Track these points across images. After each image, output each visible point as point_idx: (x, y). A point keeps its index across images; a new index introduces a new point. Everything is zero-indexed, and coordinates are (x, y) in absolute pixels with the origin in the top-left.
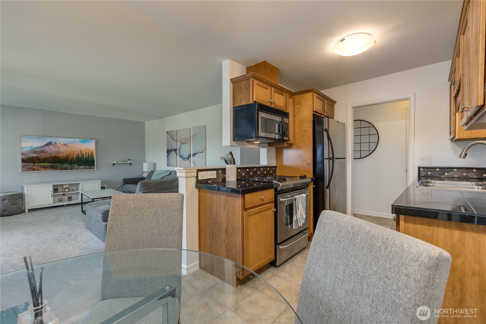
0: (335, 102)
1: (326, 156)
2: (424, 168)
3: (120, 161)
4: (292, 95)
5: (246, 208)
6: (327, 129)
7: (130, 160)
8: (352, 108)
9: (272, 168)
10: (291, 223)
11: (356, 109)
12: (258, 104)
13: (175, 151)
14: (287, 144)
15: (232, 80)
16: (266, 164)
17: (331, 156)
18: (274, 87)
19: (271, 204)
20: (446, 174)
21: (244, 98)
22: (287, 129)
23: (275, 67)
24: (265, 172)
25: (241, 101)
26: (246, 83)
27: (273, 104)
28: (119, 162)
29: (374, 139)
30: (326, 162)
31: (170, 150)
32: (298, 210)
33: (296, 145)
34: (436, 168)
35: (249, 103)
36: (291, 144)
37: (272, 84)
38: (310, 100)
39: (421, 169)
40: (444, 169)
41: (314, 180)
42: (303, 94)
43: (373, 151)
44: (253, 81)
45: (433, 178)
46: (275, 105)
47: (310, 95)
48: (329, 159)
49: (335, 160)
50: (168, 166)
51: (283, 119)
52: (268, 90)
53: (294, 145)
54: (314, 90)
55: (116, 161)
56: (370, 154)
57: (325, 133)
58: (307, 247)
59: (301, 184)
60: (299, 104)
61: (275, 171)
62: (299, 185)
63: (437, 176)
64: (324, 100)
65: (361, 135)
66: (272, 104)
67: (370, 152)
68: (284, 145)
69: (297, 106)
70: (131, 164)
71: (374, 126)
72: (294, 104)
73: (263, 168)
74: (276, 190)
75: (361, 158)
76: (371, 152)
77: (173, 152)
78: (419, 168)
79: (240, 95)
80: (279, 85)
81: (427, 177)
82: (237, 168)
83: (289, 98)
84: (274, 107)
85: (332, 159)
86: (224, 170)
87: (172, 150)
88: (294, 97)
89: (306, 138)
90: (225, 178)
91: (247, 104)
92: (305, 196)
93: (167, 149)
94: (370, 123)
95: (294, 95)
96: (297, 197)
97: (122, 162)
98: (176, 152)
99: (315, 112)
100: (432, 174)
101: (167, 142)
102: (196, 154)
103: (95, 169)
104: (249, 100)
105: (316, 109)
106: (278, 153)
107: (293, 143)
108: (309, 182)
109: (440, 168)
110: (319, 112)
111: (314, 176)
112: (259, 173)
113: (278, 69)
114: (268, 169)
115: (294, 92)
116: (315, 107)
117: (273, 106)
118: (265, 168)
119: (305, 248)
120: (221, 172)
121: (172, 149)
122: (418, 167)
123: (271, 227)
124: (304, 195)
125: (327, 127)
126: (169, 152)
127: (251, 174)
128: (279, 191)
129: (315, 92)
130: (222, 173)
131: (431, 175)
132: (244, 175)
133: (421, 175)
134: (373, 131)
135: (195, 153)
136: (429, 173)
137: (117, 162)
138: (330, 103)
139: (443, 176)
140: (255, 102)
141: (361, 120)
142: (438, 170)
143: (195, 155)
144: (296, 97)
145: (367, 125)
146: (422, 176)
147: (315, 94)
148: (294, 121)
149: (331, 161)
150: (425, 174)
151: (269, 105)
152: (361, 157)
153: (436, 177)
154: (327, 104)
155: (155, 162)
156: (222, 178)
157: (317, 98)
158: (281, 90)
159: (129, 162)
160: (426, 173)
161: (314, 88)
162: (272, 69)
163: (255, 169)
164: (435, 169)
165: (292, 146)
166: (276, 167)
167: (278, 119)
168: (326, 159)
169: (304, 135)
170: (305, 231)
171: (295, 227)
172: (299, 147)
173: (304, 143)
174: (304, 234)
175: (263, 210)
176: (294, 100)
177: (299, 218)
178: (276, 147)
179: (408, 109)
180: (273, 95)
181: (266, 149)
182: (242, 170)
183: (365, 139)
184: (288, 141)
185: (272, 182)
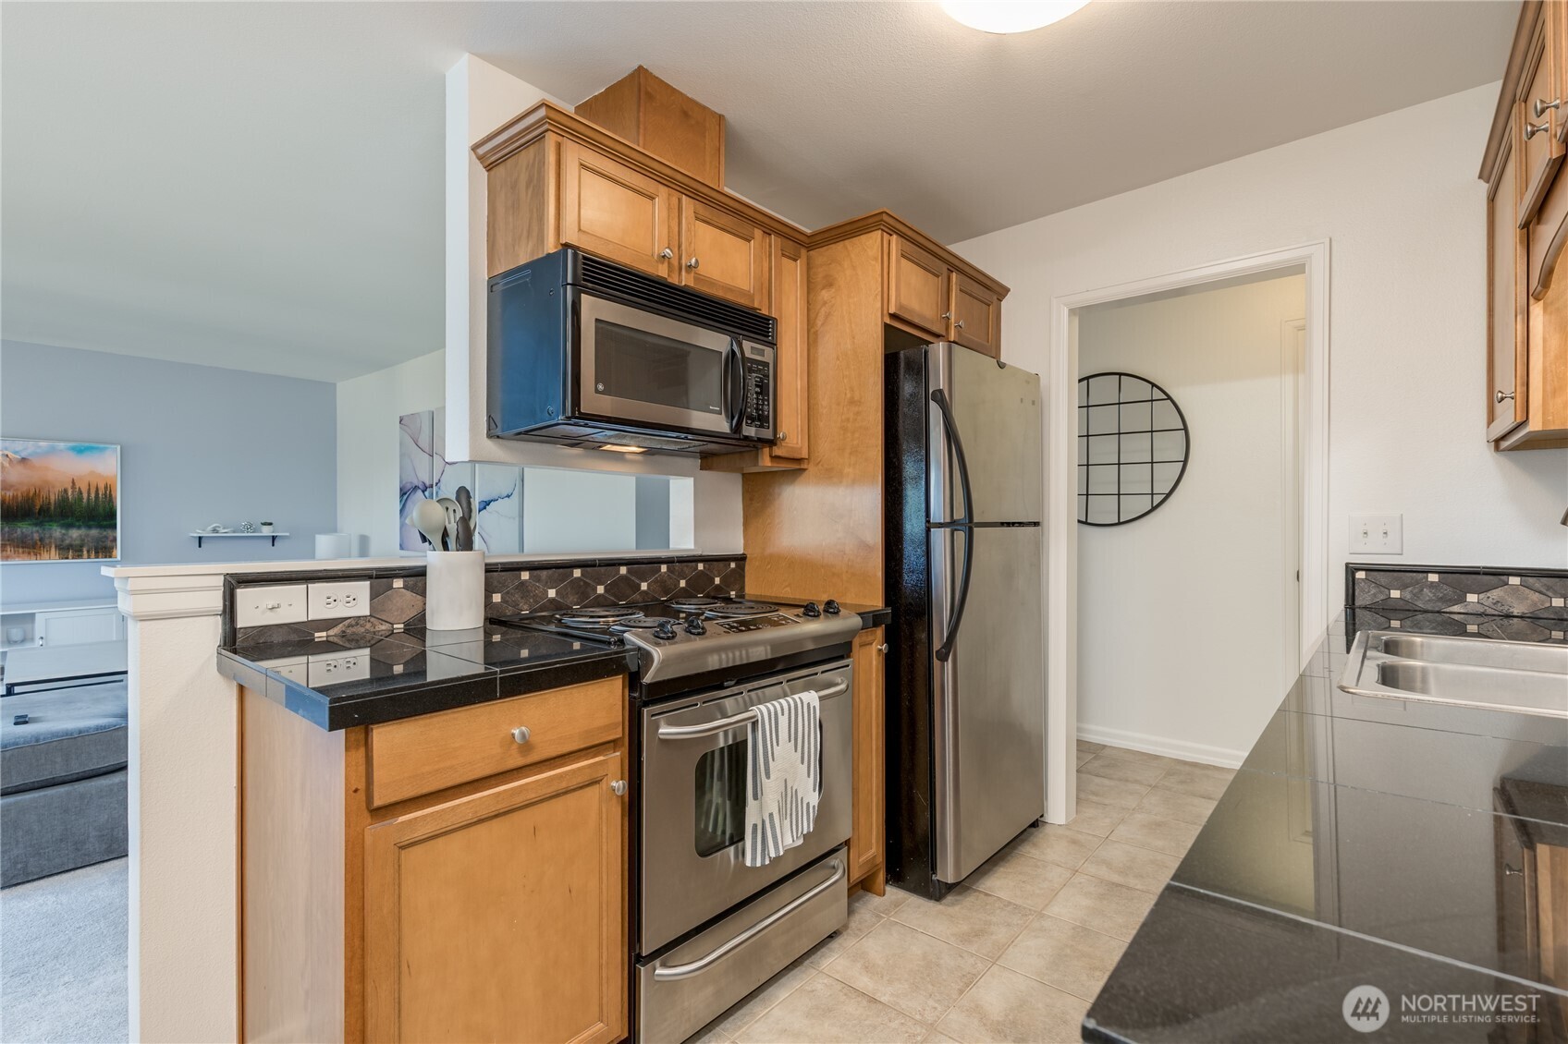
0: (1000, 292)
1: (938, 513)
2: (1369, 569)
3: (224, 528)
4: (800, 244)
5: (377, 802)
6: (941, 391)
7: (271, 524)
8: (1072, 312)
9: (721, 564)
10: (738, 837)
11: (1089, 316)
12: (575, 255)
13: (423, 492)
14: (771, 456)
15: (481, 151)
16: (692, 547)
17: (960, 514)
18: (694, 194)
19: (601, 758)
20: (1472, 598)
21: (525, 233)
22: (766, 388)
23: (704, 108)
24: (683, 583)
25: (516, 248)
26: (531, 161)
27: (687, 272)
28: (222, 532)
29: (1169, 447)
30: (940, 538)
31: (409, 486)
32: (768, 776)
33: (820, 466)
34: (1425, 570)
35: (540, 256)
36: (799, 460)
37: (679, 177)
38: (873, 263)
39: (1360, 575)
40: (1463, 576)
41: (889, 621)
42: (847, 242)
43: (1168, 495)
44: (559, 146)
45: (1410, 614)
46: (698, 279)
47: (873, 241)
48: (952, 524)
49: (976, 530)
50: (402, 547)
51: (740, 345)
52: (654, 205)
53: (811, 464)
54: (885, 217)
55: (210, 528)
56: (1154, 509)
57: (935, 409)
58: (846, 927)
59: (816, 638)
60: (829, 284)
61: (740, 573)
62: (810, 646)
63: (1429, 607)
64: (945, 272)
65: (1119, 434)
66: (683, 273)
67: (1156, 501)
68: (760, 463)
69: (824, 292)
70: (274, 538)
71: (1169, 398)
72: (810, 287)
73: (673, 562)
74: (634, 680)
75: (1119, 523)
76: (1157, 499)
77: (419, 493)
78: (1351, 570)
79: (511, 219)
80: (727, 190)
81: (1386, 611)
82: (486, 565)
83: (783, 255)
84: (692, 284)
85: (966, 525)
86: (417, 576)
87: (416, 488)
88: (809, 258)
89: (857, 435)
90: (422, 617)
91: (535, 258)
92: (817, 703)
93: (401, 482)
94: (1154, 385)
95: (810, 248)
96: (761, 710)
97: (234, 532)
98: (427, 493)
99: (894, 316)
100: (1408, 596)
101: (402, 456)
102: (488, 503)
103: (119, 558)
104: (541, 239)
105: (900, 306)
106: (751, 499)
107: (805, 455)
108: (853, 633)
109: (1444, 572)
110: (916, 320)
111: (888, 602)
112: (644, 586)
113: (721, 117)
114: (701, 566)
115: (808, 231)
116: (898, 295)
117: (685, 280)
118: (678, 562)
119: (831, 937)
120: (405, 587)
121: (416, 483)
122: (1347, 565)
123: (600, 878)
124: (811, 697)
125: (942, 385)
126: (405, 494)
127: (601, 589)
128: (649, 685)
129: (892, 231)
130: (408, 594)
131: (1402, 602)
132: (553, 599)
133: (1358, 603)
134: (1166, 417)
135: (487, 499)
136: (1395, 594)
137: (215, 530)
138: (976, 289)
139: (1456, 608)
140: (566, 246)
141: (1120, 374)
142: (1433, 578)
143: (485, 508)
144: (820, 256)
145: (1144, 391)
146: (1365, 608)
147: (895, 236)
148: (811, 361)
149: (961, 537)
150: (1375, 595)
151: (662, 271)
152: (1121, 521)
153: (1426, 611)
154: (961, 290)
155: (367, 533)
156: (411, 613)
157: (903, 256)
158: (741, 219)
159: (266, 531)
160: (1381, 592)
161: (885, 210)
162: (685, 114)
163: (623, 570)
164: (1421, 575)
165: (805, 470)
166: (741, 559)
167: (717, 342)
168: (940, 525)
169: (848, 420)
170: (833, 861)
171: (754, 859)
172: (831, 475)
173: (851, 454)
174: (827, 872)
175: (532, 796)
176: (809, 267)
177: (771, 815)
178: (743, 475)
179: (1302, 328)
180: (689, 230)
181: (689, 482)
182: (544, 574)
183: (1136, 448)
184: (772, 443)
185: (622, 642)
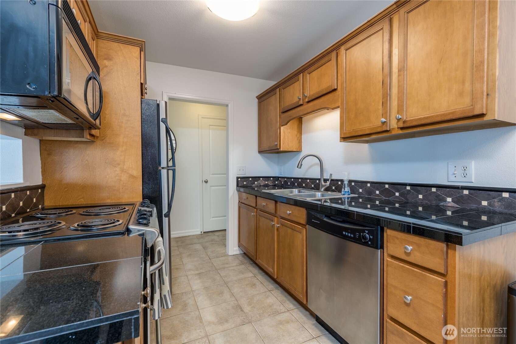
1: (164, 163)
2: (241, 178)
6: (165, 119)
9: (35, 191)
14: (89, 134)
20: (256, 183)
24: (21, 203)
30: (164, 174)
33: (104, 141)
34: (249, 177)
40: (255, 178)
42: (120, 44)
47: (135, 50)
48: (168, 168)
54: (143, 43)
57: (162, 127)
63: (250, 185)
68: (85, 137)
69: (105, 61)
72: (98, 56)
73: (17, 191)
81: (243, 186)
88: (97, 41)
89: (128, 130)
95: (97, 37)
100: (247, 183)
107: (98, 135)
109: (252, 178)
112: (4, 208)
118: (20, 191)
122: (237, 177)
133: (238, 185)
139: (254, 185)
146: (240, 187)
160: (242, 183)
168: (163, 168)
169: (122, 122)
173: (124, 137)
176: (97, 46)
178: (41, 140)
